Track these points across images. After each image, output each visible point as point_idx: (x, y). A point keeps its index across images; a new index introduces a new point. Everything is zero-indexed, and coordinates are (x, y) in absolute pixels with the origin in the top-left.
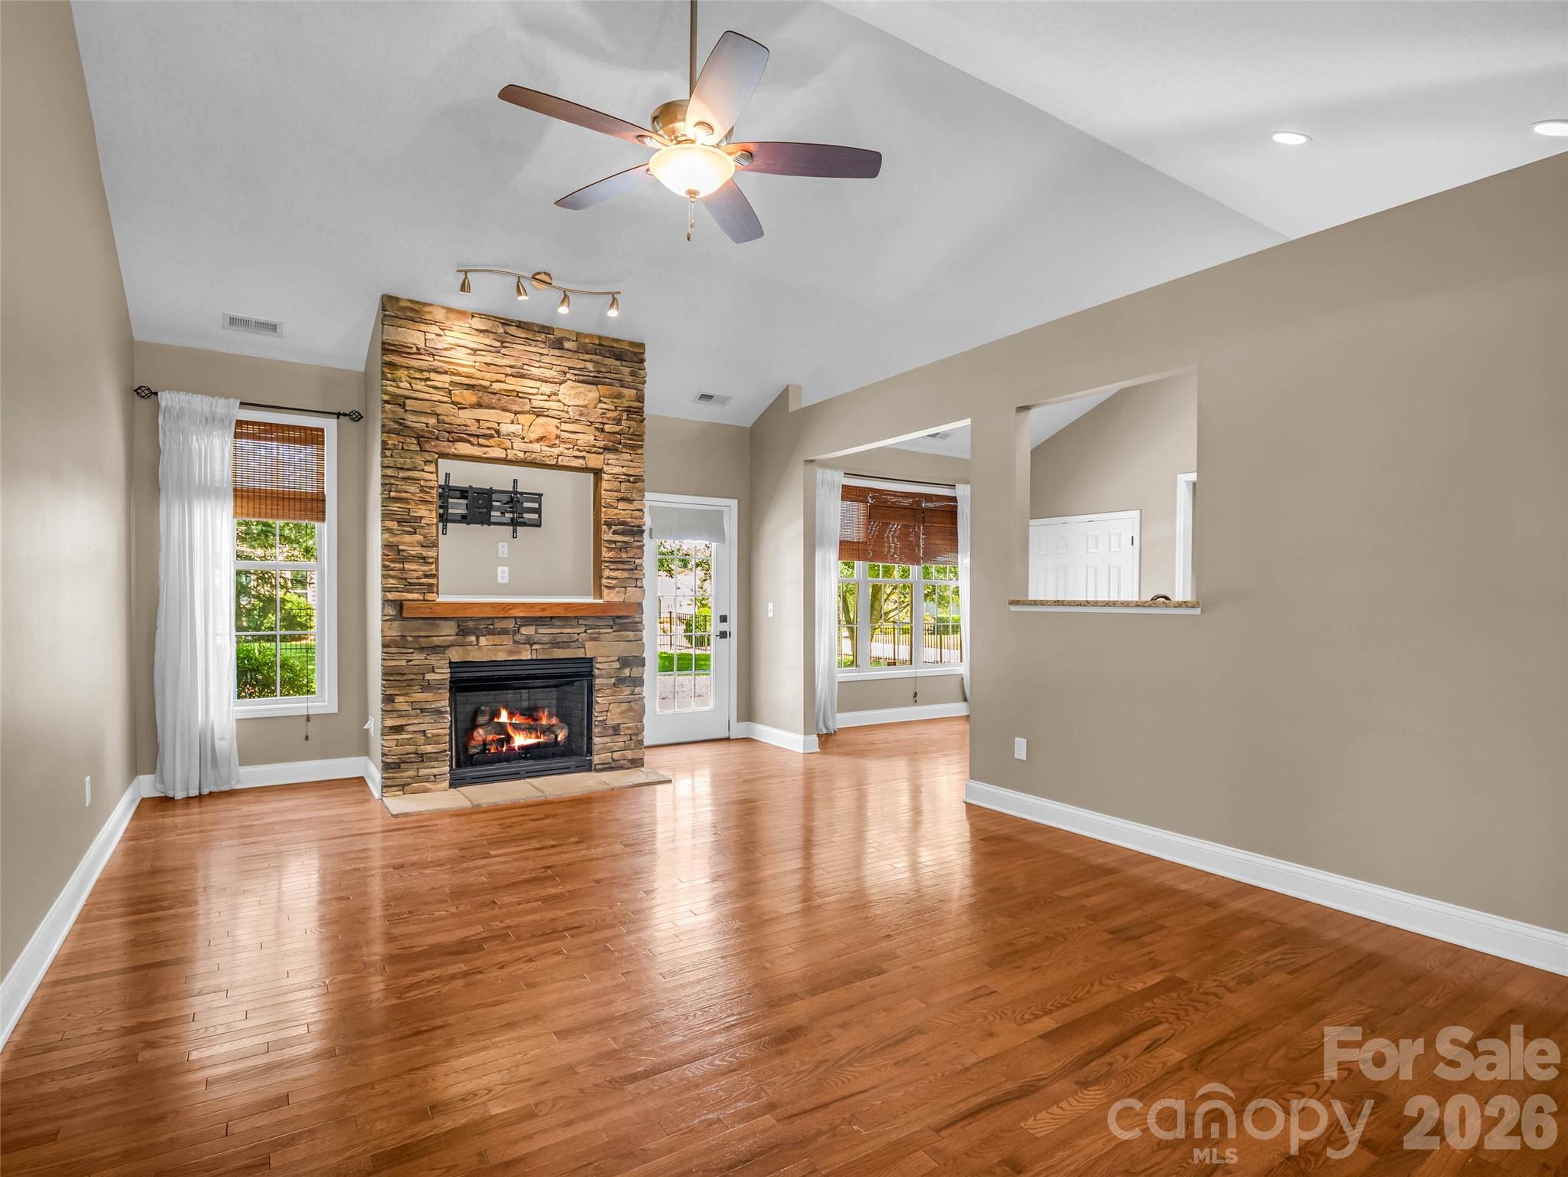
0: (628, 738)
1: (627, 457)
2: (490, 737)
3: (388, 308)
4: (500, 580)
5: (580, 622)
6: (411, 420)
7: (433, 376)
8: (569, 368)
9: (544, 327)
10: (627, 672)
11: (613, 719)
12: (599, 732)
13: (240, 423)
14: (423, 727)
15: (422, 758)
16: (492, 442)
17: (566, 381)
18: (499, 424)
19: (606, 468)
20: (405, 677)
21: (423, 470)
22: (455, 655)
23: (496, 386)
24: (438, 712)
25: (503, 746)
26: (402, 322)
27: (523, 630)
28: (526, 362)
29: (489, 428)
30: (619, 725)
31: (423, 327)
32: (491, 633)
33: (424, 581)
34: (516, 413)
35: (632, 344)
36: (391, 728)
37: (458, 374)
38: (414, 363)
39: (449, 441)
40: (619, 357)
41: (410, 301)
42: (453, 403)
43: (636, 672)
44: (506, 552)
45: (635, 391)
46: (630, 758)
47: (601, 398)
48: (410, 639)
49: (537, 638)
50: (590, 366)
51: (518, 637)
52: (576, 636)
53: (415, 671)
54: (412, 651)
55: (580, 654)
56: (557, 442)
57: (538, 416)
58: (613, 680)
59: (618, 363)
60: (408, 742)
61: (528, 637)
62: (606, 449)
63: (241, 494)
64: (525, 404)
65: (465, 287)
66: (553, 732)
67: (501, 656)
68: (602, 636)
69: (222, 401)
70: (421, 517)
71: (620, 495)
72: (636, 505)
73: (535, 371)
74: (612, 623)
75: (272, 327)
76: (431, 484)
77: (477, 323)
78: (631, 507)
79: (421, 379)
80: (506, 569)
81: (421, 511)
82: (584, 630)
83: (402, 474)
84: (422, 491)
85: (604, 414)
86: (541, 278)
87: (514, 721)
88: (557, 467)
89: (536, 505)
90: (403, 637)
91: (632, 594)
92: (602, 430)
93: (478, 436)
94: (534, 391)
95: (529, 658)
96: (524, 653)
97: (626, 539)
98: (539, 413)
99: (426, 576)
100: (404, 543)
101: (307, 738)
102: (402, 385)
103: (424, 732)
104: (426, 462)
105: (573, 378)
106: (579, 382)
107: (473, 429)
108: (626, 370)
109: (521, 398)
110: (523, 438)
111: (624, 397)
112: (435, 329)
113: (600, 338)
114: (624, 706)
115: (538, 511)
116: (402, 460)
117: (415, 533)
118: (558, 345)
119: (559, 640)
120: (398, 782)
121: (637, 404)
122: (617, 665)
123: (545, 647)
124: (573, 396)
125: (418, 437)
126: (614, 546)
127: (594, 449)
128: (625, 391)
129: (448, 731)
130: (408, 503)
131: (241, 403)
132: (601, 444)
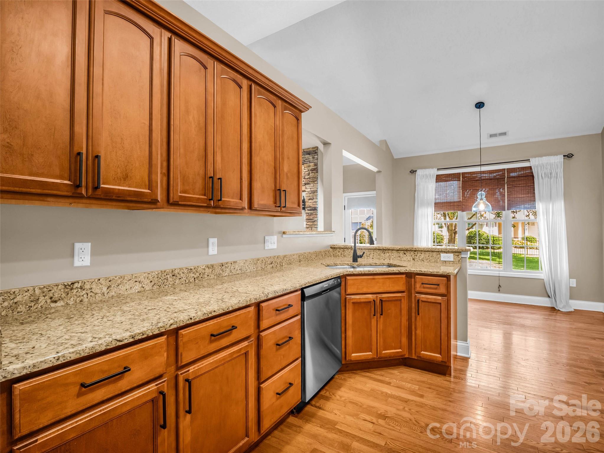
1: (312, 185)
19: (306, 190)
40: (309, 154)
47: (305, 168)
62: (305, 184)
78: (313, 201)
85: (305, 173)
92: (305, 178)
108: (311, 157)
121: (315, 167)
126: (308, 214)
128: (311, 164)
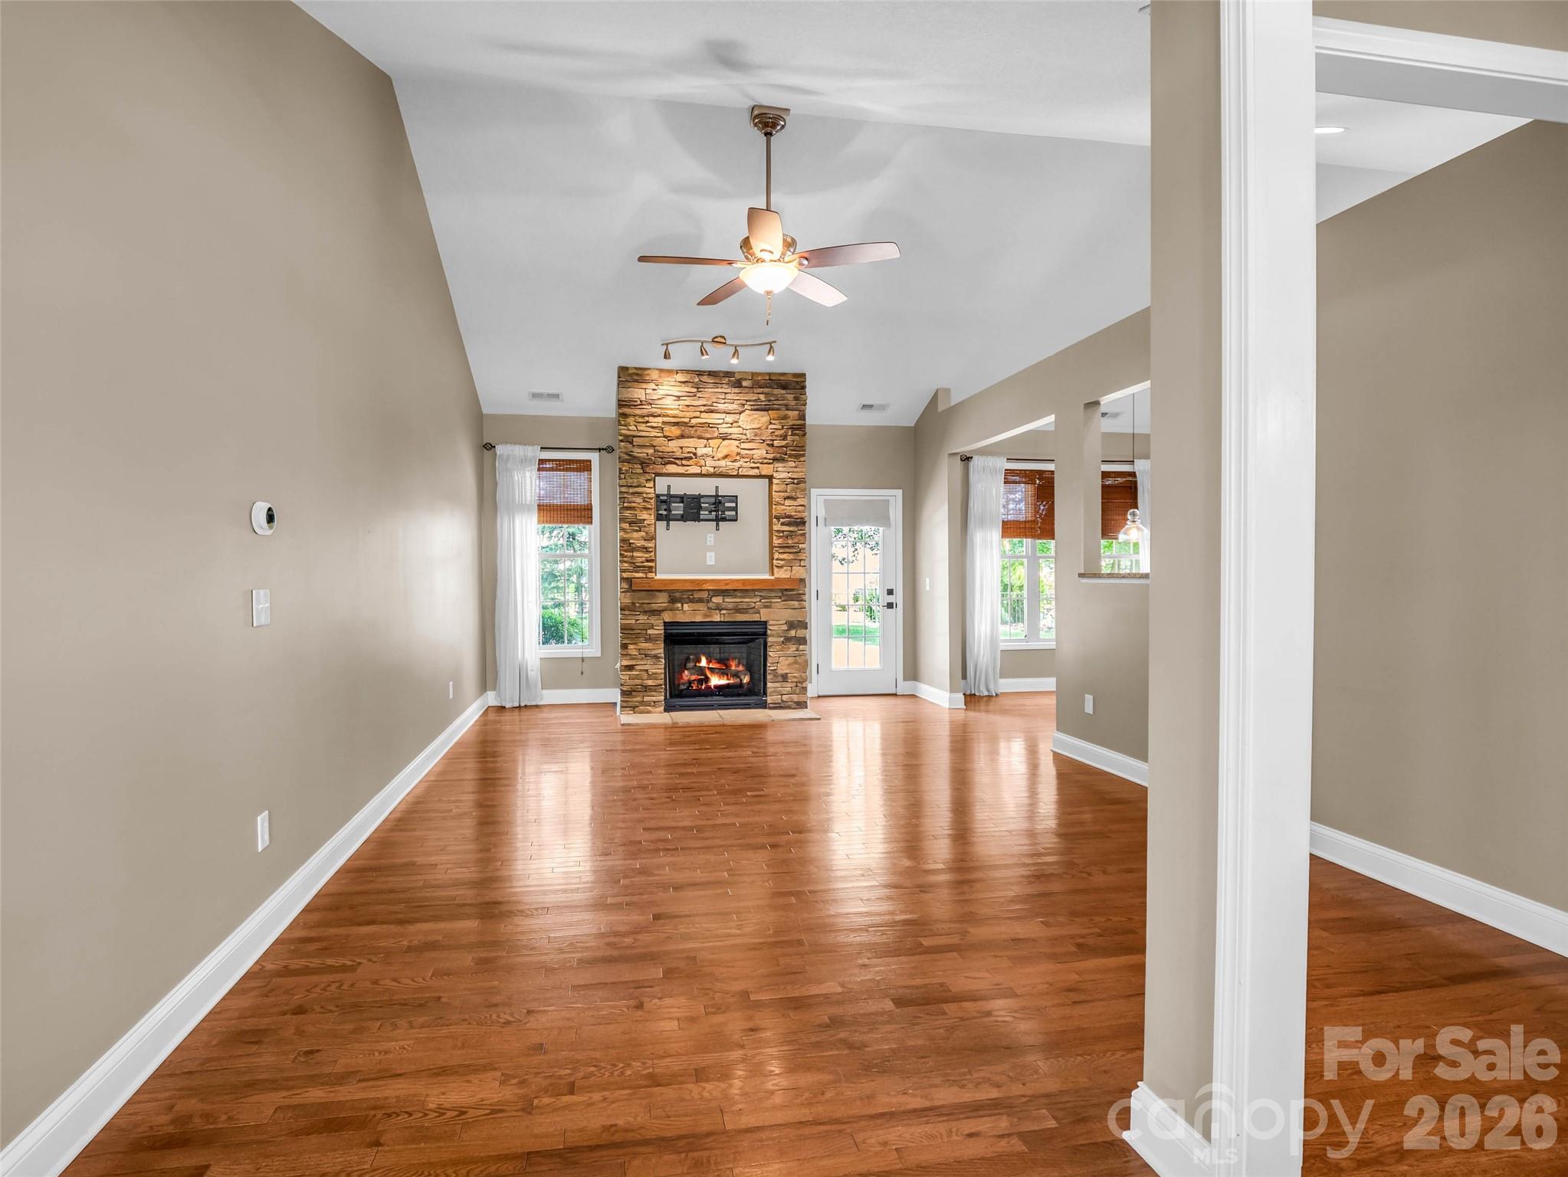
0: (795, 684)
1: (793, 464)
2: (693, 678)
3: (621, 376)
4: (709, 563)
5: (756, 593)
6: (638, 452)
7: (651, 419)
8: (747, 401)
9: (728, 372)
10: (793, 633)
11: (782, 669)
12: (771, 679)
13: (542, 461)
14: (646, 667)
15: (646, 689)
16: (691, 462)
17: (744, 411)
18: (696, 448)
19: (775, 475)
20: (634, 632)
21: (645, 487)
22: (667, 617)
23: (694, 421)
24: (656, 657)
25: (702, 685)
26: (630, 384)
27: (714, 600)
28: (715, 400)
29: (688, 452)
30: (787, 674)
31: (644, 386)
32: (691, 601)
33: (646, 564)
34: (708, 439)
35: (795, 375)
36: (626, 666)
37: (668, 416)
38: (638, 412)
39: (662, 464)
40: (784, 387)
41: (635, 368)
42: (664, 437)
43: (800, 633)
44: (713, 541)
45: (798, 412)
46: (796, 700)
47: (772, 421)
48: (637, 605)
49: (724, 605)
50: (762, 397)
51: (710, 605)
52: (753, 605)
53: (640, 627)
54: (638, 613)
55: (756, 618)
56: (738, 458)
57: (724, 440)
58: (782, 639)
59: (784, 392)
60: (637, 677)
61: (718, 604)
62: (775, 459)
63: (542, 508)
64: (714, 432)
65: (667, 356)
66: (739, 677)
67: (699, 619)
68: (773, 604)
69: (530, 448)
70: (644, 520)
71: (787, 494)
72: (800, 501)
73: (721, 407)
74: (780, 595)
75: (556, 396)
76: (650, 496)
77: (680, 377)
78: (795, 503)
79: (643, 423)
80: (713, 554)
81: (644, 515)
82: (758, 600)
83: (631, 490)
84: (644, 501)
85: (773, 432)
86: (719, 340)
87: (711, 666)
88: (738, 476)
89: (734, 505)
90: (633, 603)
91: (798, 572)
92: (772, 445)
93: (682, 459)
94: (721, 421)
95: (719, 620)
96: (715, 616)
97: (791, 529)
98: (724, 437)
99: (648, 561)
100: (632, 538)
101: (582, 673)
102: (631, 428)
103: (647, 670)
104: (647, 480)
105: (749, 408)
106: (754, 410)
107: (678, 454)
108: (790, 397)
109: (711, 427)
110: (713, 457)
111: (789, 417)
112: (652, 386)
113: (770, 374)
114: (791, 660)
115: (735, 509)
116: (631, 481)
117: (640, 531)
118: (738, 384)
119: (740, 607)
120: (630, 704)
121: (799, 422)
122: (785, 627)
123: (730, 612)
124: (751, 421)
125: (642, 463)
126: (782, 534)
127: (766, 461)
128: (790, 413)
129: (663, 671)
130: (636, 510)
131: (542, 448)
132: (771, 456)
